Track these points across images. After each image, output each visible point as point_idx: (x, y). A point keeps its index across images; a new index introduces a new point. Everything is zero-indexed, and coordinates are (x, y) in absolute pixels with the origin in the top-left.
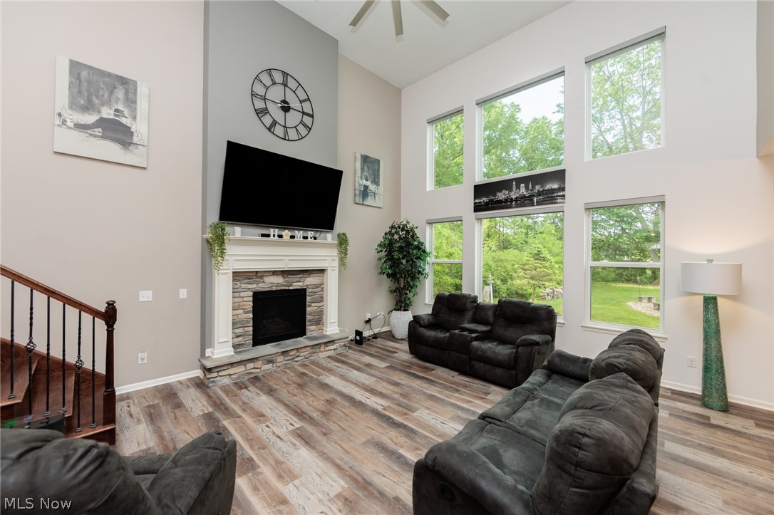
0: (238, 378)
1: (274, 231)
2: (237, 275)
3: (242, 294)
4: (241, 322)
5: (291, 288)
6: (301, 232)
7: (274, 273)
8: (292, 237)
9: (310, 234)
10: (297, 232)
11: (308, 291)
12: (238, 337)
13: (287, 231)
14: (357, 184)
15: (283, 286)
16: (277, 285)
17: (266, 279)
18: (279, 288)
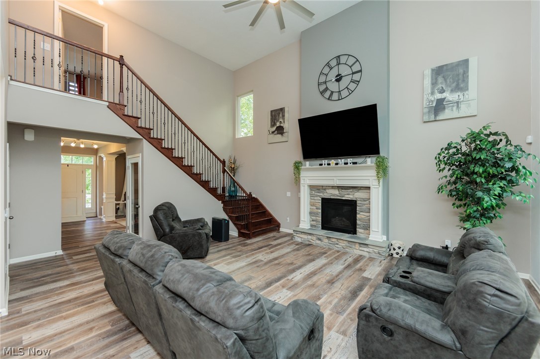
0: (304, 241)
1: (325, 162)
2: (312, 187)
3: (315, 198)
4: (314, 213)
5: (343, 198)
6: (343, 160)
7: (333, 187)
8: (337, 164)
9: (350, 160)
10: (339, 160)
11: (358, 202)
12: (313, 221)
13: (333, 161)
14: (425, 99)
15: (338, 196)
16: (334, 195)
17: (327, 191)
18: (336, 198)
